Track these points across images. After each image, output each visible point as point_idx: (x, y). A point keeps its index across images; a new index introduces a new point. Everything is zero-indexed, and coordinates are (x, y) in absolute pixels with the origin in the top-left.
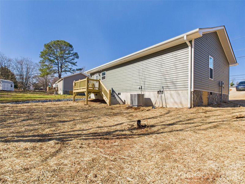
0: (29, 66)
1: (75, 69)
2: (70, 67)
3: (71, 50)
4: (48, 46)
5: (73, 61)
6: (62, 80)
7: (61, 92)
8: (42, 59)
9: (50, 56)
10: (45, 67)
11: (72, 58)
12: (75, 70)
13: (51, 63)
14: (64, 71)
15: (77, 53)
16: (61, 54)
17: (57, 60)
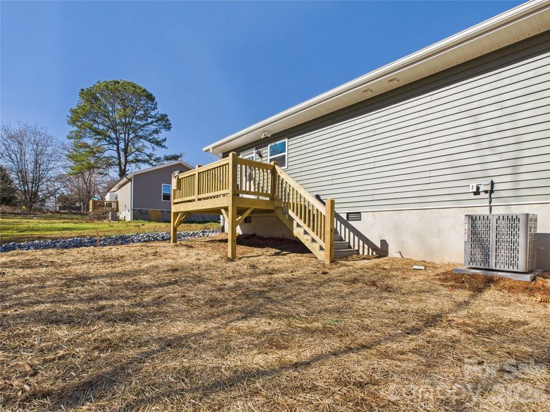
0: (40, 148)
1: (162, 157)
2: (148, 151)
3: (151, 107)
4: (90, 96)
5: (155, 136)
6: (130, 180)
7: (126, 214)
8: (75, 128)
9: (95, 121)
10: (82, 150)
11: (154, 127)
12: (162, 159)
13: (100, 139)
14: (132, 162)
15: (165, 116)
16: (125, 116)
17: (115, 131)
